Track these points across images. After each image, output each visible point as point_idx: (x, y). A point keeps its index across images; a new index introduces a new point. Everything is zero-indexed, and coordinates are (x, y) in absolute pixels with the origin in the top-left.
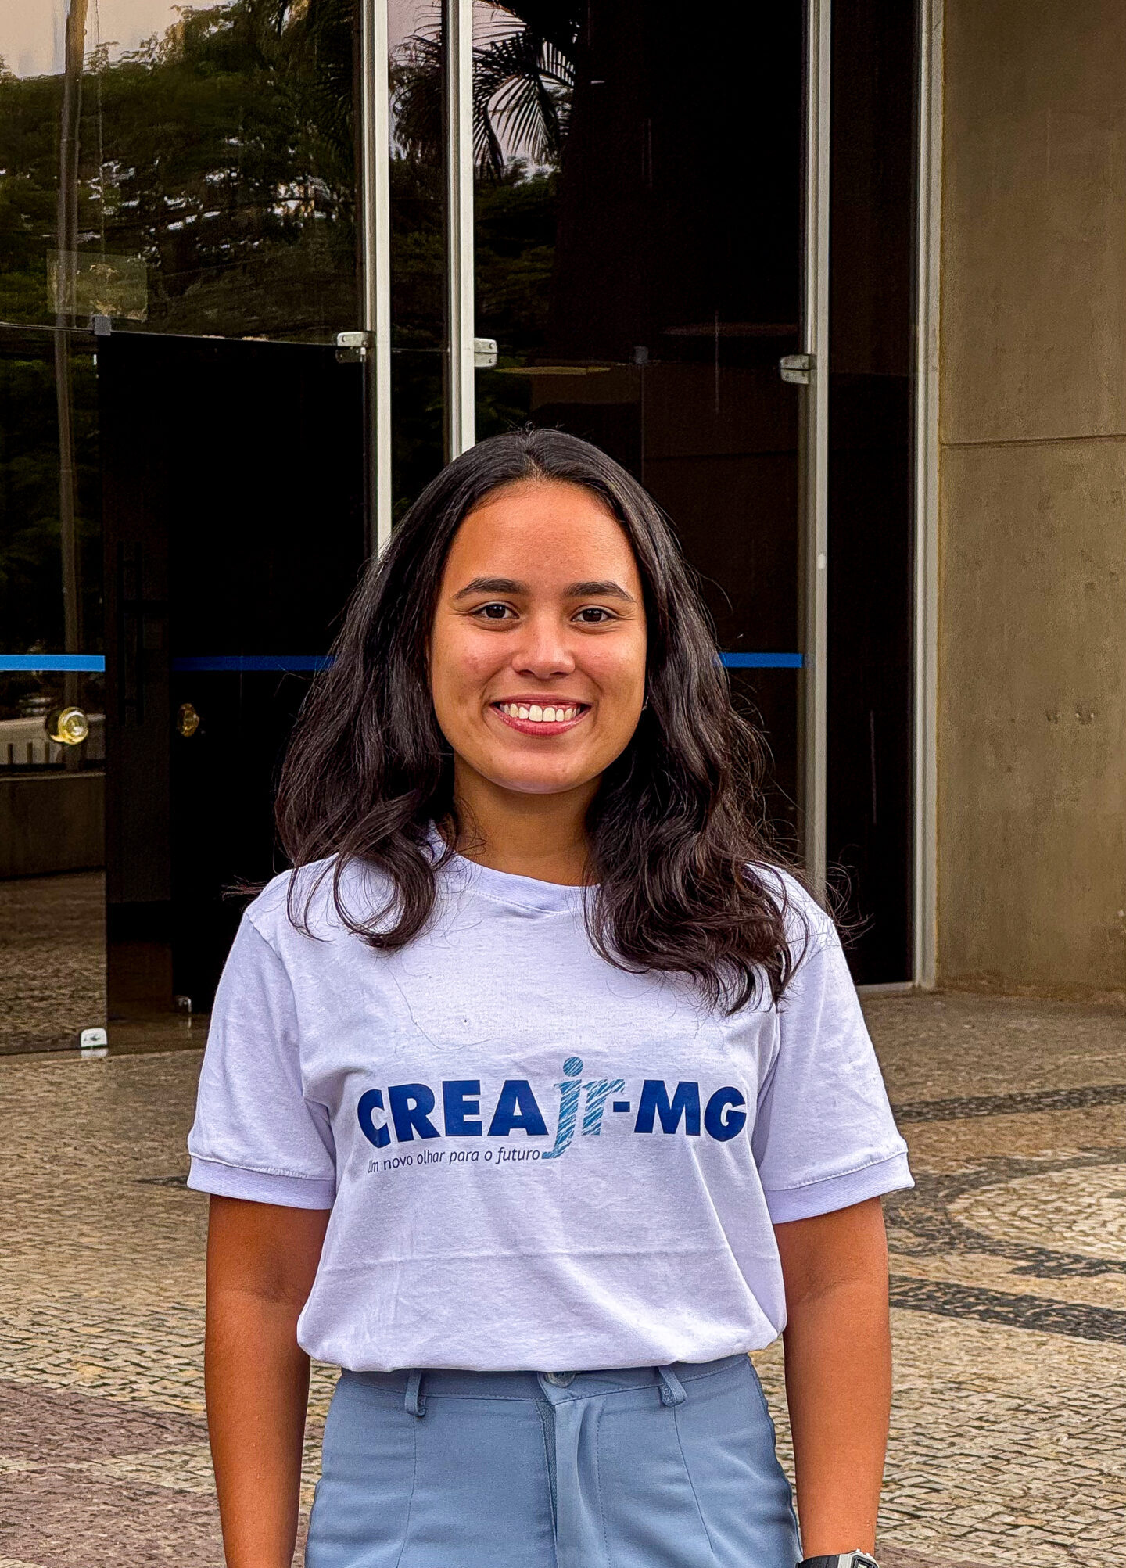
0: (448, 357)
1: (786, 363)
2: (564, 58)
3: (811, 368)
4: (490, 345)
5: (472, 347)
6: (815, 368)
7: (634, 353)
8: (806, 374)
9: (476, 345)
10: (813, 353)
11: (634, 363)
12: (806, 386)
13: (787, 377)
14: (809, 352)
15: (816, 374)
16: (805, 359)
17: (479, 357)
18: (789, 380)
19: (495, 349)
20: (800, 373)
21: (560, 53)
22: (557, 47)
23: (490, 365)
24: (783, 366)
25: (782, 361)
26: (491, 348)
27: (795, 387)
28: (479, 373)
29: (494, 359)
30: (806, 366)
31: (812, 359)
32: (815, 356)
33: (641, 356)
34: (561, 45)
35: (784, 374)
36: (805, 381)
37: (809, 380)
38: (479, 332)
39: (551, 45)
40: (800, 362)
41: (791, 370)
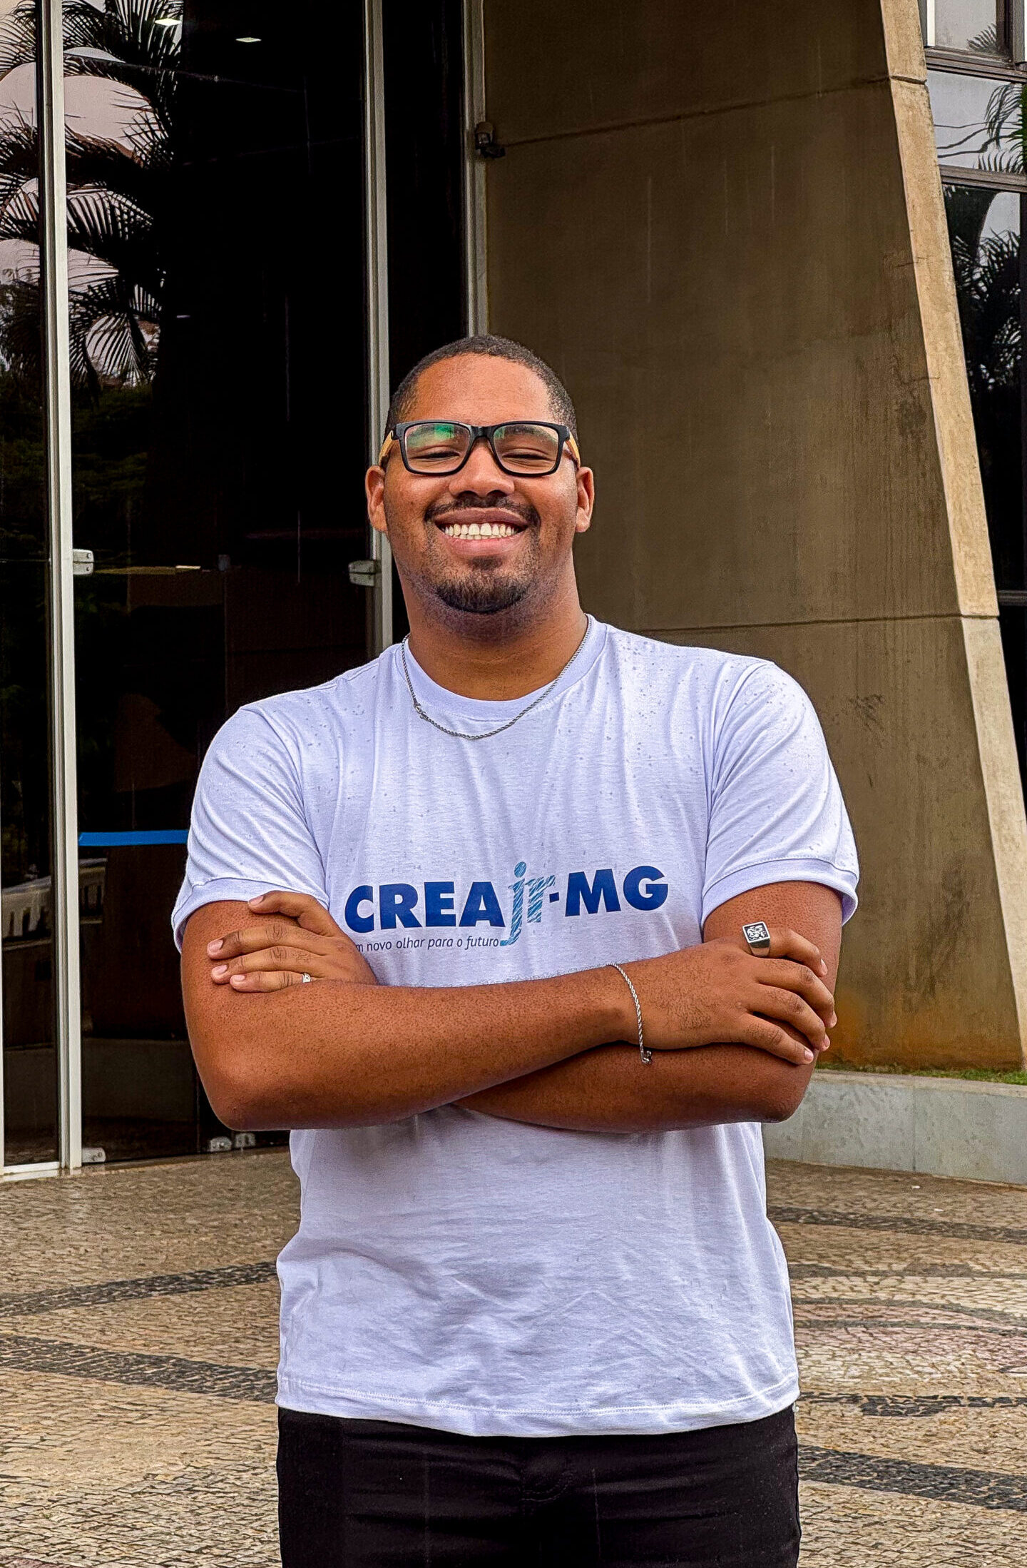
0: (49, 566)
1: (354, 568)
2: (153, 300)
3: (376, 571)
4: (87, 555)
5: (71, 556)
6: (381, 572)
7: (217, 562)
8: (372, 577)
9: (74, 555)
10: (379, 558)
11: (218, 569)
12: (372, 588)
13: (355, 579)
14: (374, 557)
15: (381, 576)
16: (371, 564)
17: (77, 566)
18: (357, 582)
19: (92, 559)
20: (367, 576)
21: (149, 296)
22: (147, 291)
23: (87, 573)
24: (351, 570)
25: (350, 566)
26: (87, 557)
27: (363, 588)
28: (78, 580)
29: (91, 567)
30: (372, 571)
31: (377, 563)
32: (380, 561)
33: (223, 564)
34: (150, 288)
35: (352, 577)
36: (371, 583)
37: (375, 582)
38: (77, 544)
39: (141, 289)
40: (366, 566)
41: (358, 573)
